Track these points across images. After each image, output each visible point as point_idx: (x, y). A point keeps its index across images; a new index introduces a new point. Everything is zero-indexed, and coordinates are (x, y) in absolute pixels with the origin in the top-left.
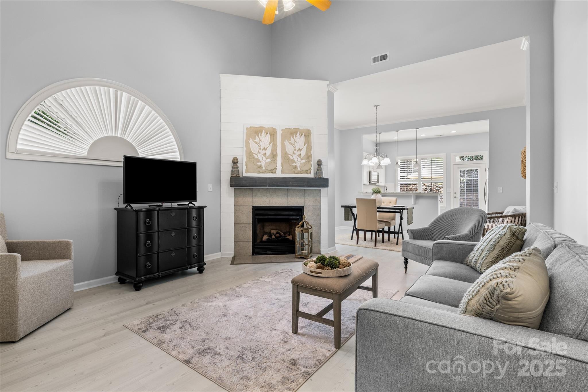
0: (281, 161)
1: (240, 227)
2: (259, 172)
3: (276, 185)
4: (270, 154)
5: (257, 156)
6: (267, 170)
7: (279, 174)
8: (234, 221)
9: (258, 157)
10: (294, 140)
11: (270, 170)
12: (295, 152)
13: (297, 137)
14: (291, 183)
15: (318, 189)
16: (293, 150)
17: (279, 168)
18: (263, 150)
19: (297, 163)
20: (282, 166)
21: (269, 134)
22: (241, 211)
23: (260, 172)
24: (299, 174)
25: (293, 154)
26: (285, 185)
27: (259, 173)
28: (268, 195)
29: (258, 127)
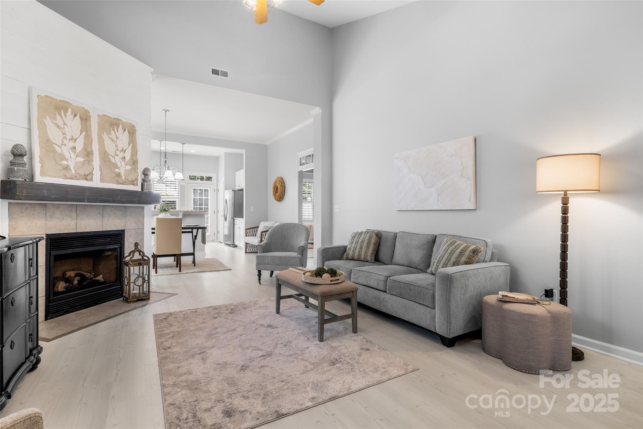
0: (98, 164)
2: (65, 176)
3: (99, 200)
4: (82, 149)
5: (61, 148)
7: (96, 183)
10: (116, 135)
11: (83, 175)
12: (117, 153)
13: (119, 132)
15: (141, 206)
16: (115, 150)
17: (97, 174)
18: (71, 141)
21: (78, 116)
23: (67, 176)
24: (124, 185)
25: (115, 155)
26: (111, 200)
28: (74, 215)
29: (60, 100)
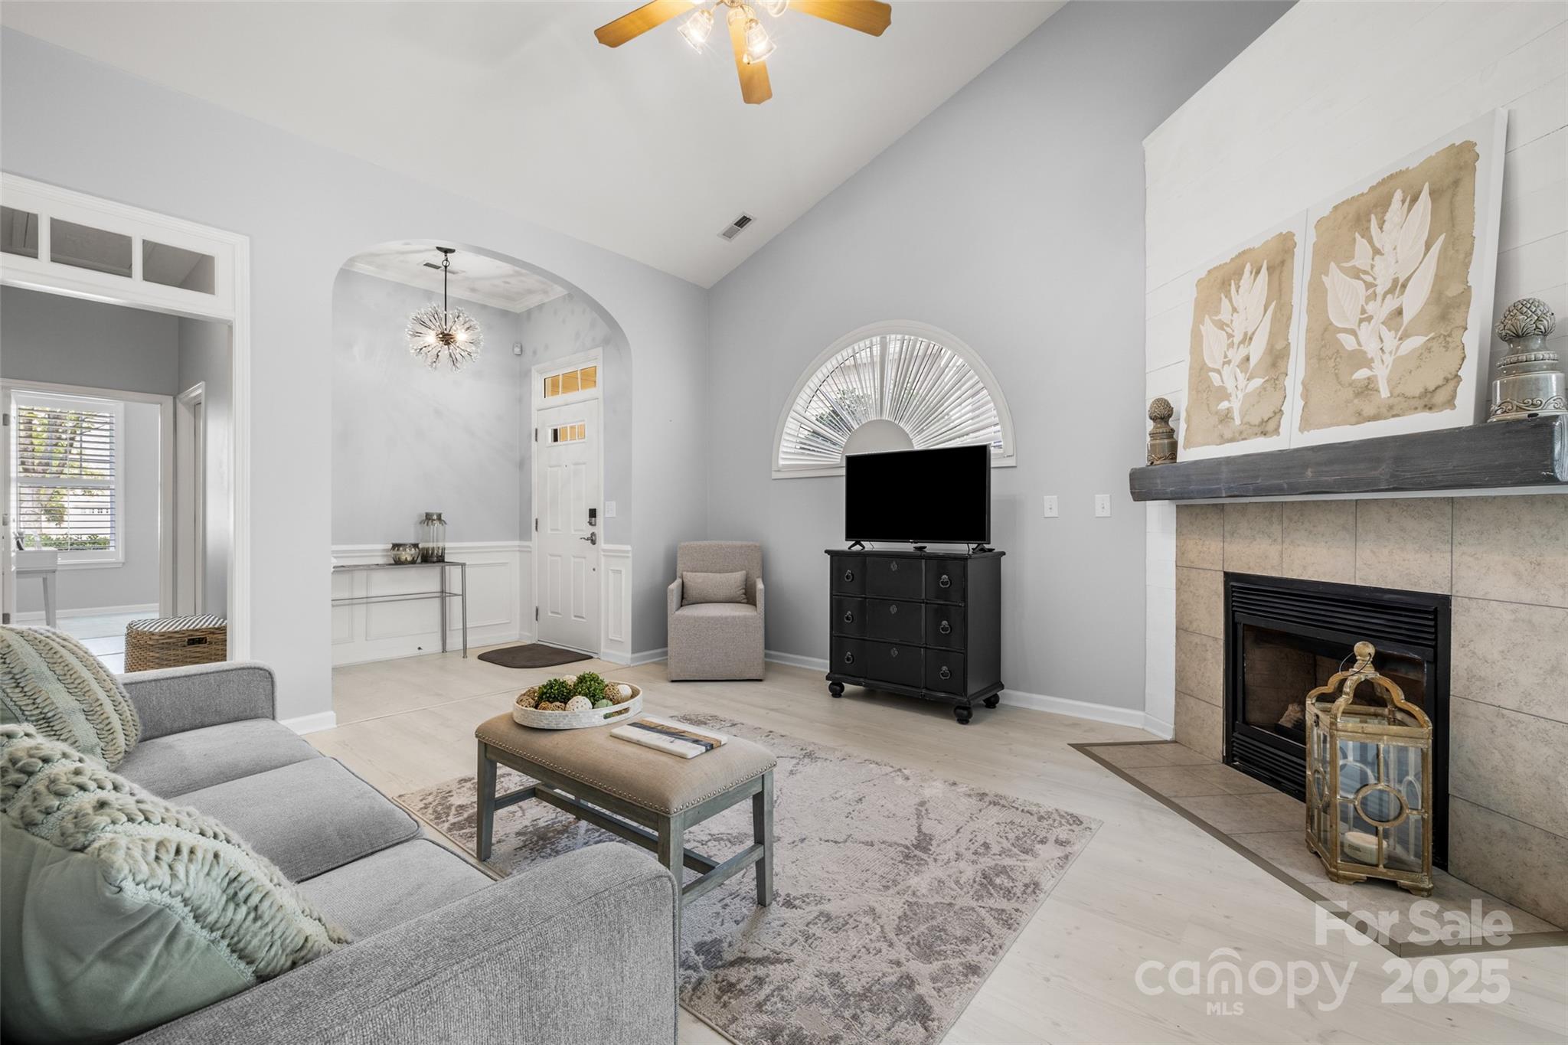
0: (1301, 375)
1: (1191, 642)
2: (1222, 437)
4: (1264, 353)
6: (1247, 426)
7: (1291, 437)
8: (1174, 620)
9: (1222, 381)
10: (1373, 248)
11: (1257, 423)
12: (1371, 308)
13: (1386, 225)
14: (1309, 473)
16: (1362, 301)
17: (1293, 409)
18: (1241, 346)
19: (1377, 364)
20: (1306, 395)
21: (1263, 269)
22: (1192, 588)
23: (1226, 437)
24: (1385, 418)
25: (1361, 321)
27: (1221, 444)
28: (1276, 528)
29: (1232, 260)
